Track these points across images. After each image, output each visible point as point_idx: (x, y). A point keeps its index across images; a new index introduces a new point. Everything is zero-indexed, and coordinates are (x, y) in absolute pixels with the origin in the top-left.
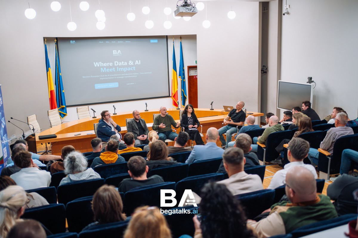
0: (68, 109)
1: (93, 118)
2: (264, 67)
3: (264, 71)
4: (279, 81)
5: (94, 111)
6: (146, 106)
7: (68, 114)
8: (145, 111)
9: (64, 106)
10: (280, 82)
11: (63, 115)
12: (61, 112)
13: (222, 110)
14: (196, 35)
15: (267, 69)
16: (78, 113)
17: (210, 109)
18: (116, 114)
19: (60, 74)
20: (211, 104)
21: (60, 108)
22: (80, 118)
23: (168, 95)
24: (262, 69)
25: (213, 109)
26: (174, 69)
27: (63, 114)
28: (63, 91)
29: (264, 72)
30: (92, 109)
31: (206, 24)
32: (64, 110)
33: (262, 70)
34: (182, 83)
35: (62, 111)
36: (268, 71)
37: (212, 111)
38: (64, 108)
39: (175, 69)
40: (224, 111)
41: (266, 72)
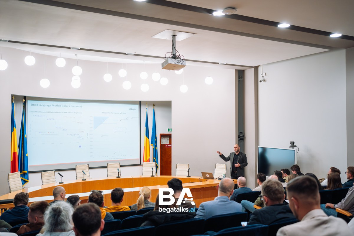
0: (30, 176)
1: (60, 183)
2: (241, 134)
3: (241, 137)
4: (258, 146)
5: (62, 176)
6: (118, 171)
7: (29, 181)
8: (117, 177)
9: (26, 172)
10: (260, 148)
11: (24, 182)
12: (22, 178)
13: (200, 176)
14: (171, 101)
15: (244, 136)
16: (43, 178)
17: (186, 176)
18: (85, 180)
19: (26, 136)
20: (188, 171)
21: (22, 173)
22: (44, 184)
23: (140, 164)
24: (239, 135)
25: (190, 177)
26: (146, 136)
27: (24, 180)
28: (27, 155)
29: (241, 139)
30: (59, 174)
31: (184, 89)
32: (26, 176)
33: (239, 137)
34: (154, 151)
35: (24, 177)
36: (245, 138)
37: (188, 178)
38: (26, 173)
39: (148, 136)
40: (202, 178)
41: (243, 139)
